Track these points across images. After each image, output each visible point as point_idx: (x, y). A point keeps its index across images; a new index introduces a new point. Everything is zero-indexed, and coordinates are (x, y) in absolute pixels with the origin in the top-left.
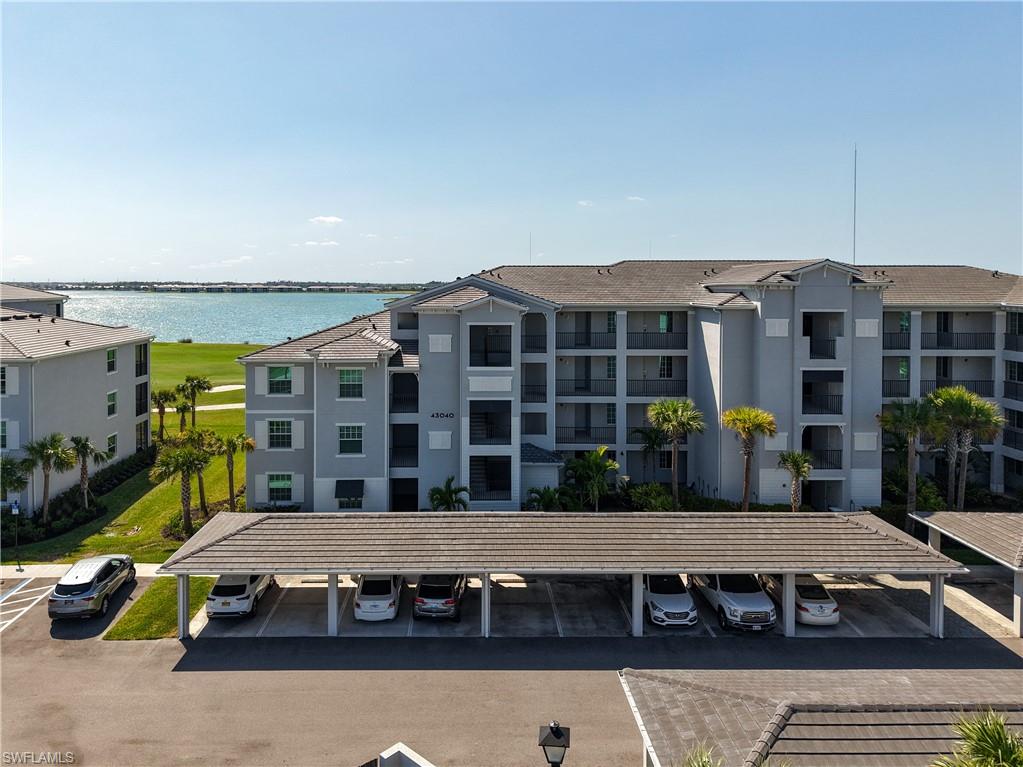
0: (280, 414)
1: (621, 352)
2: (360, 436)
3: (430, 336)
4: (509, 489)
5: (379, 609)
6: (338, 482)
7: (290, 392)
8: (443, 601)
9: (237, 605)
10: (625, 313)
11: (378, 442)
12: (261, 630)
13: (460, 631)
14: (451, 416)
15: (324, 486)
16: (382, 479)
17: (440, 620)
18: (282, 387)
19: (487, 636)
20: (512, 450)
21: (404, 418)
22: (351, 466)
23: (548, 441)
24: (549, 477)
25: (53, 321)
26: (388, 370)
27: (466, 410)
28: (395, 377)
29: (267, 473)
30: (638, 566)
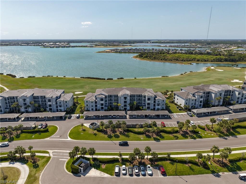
5: (95, 117)
9: (87, 117)
11: (94, 106)
12: (88, 118)
13: (99, 118)
15: (91, 109)
17: (98, 118)
18: (87, 102)
20: (104, 106)
21: (96, 104)
22: (92, 108)
23: (107, 105)
24: (106, 108)
30: (108, 115)
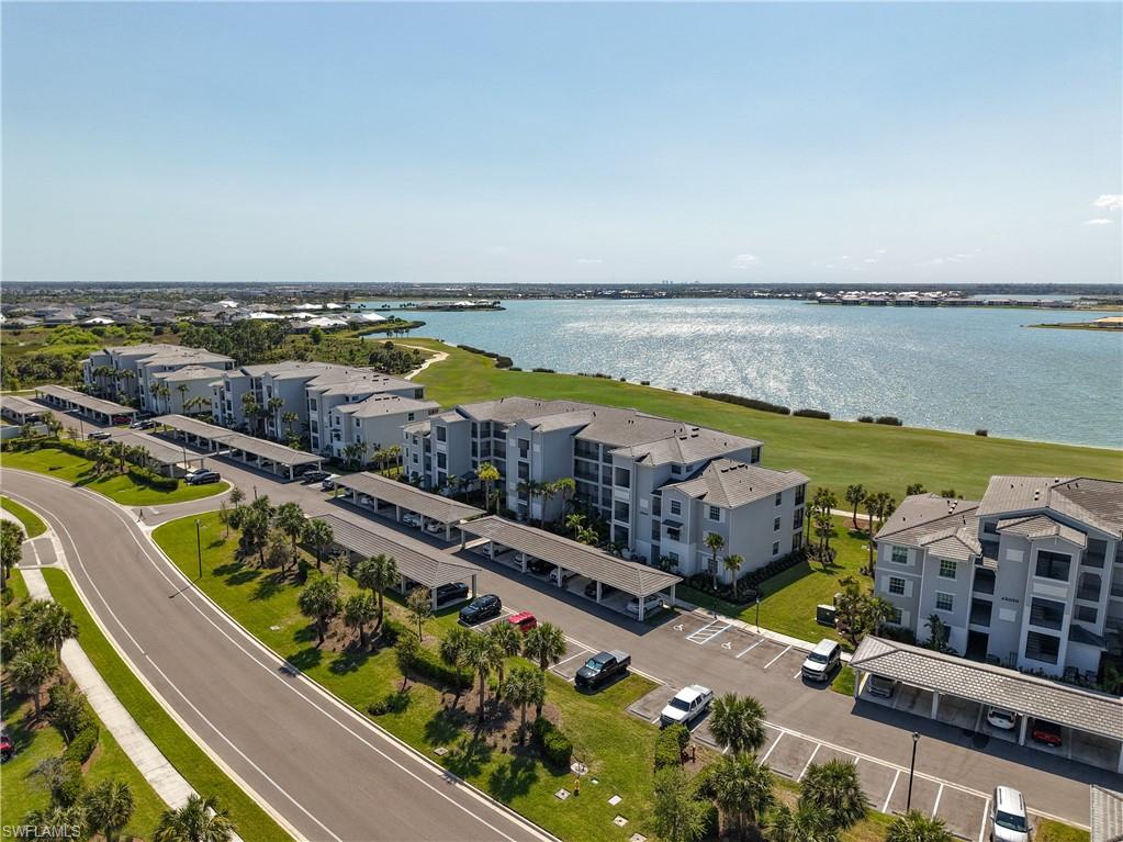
4: (1057, 655)
14: (1017, 601)
26: (974, 566)
28: (978, 570)
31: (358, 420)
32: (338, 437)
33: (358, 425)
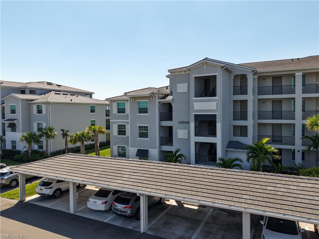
0: (121, 122)
1: (299, 95)
2: (147, 130)
3: (177, 85)
6: (138, 149)
7: (125, 113)
8: (124, 206)
10: (301, 74)
16: (156, 150)
19: (142, 232)
25: (77, 96)
27: (192, 119)
29: (117, 145)
31: (38, 107)
32: (13, 127)
33: (40, 111)
